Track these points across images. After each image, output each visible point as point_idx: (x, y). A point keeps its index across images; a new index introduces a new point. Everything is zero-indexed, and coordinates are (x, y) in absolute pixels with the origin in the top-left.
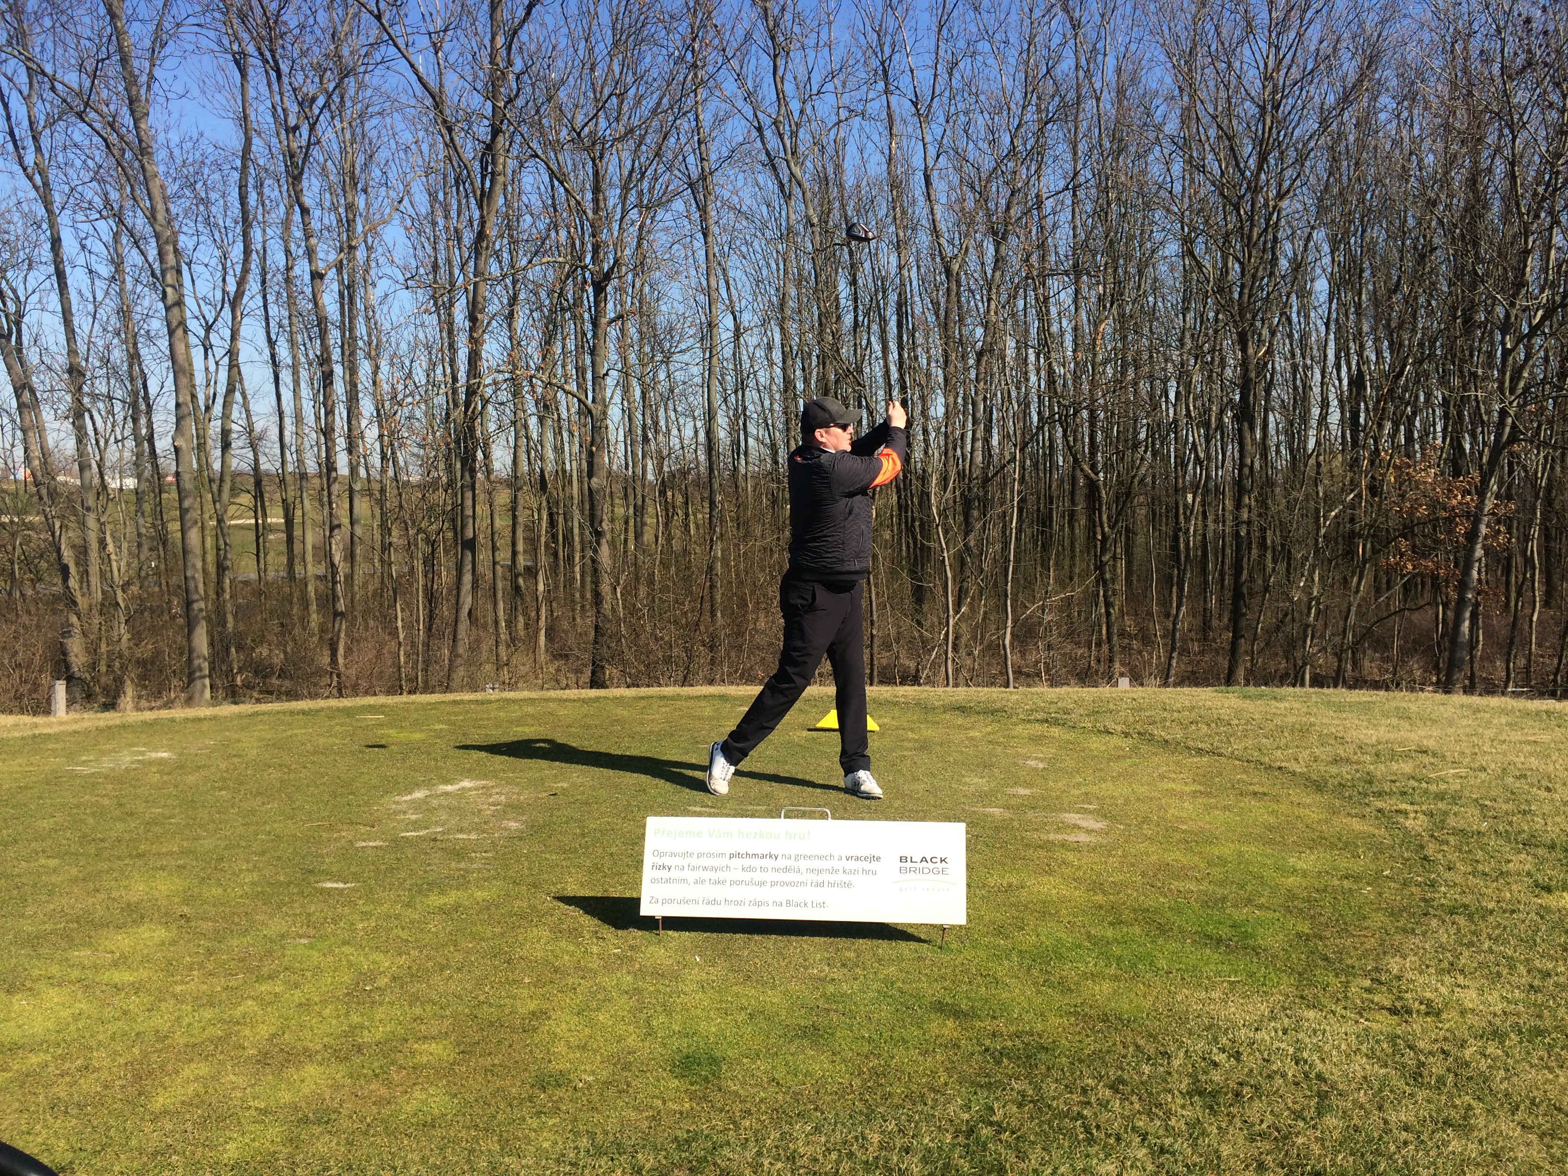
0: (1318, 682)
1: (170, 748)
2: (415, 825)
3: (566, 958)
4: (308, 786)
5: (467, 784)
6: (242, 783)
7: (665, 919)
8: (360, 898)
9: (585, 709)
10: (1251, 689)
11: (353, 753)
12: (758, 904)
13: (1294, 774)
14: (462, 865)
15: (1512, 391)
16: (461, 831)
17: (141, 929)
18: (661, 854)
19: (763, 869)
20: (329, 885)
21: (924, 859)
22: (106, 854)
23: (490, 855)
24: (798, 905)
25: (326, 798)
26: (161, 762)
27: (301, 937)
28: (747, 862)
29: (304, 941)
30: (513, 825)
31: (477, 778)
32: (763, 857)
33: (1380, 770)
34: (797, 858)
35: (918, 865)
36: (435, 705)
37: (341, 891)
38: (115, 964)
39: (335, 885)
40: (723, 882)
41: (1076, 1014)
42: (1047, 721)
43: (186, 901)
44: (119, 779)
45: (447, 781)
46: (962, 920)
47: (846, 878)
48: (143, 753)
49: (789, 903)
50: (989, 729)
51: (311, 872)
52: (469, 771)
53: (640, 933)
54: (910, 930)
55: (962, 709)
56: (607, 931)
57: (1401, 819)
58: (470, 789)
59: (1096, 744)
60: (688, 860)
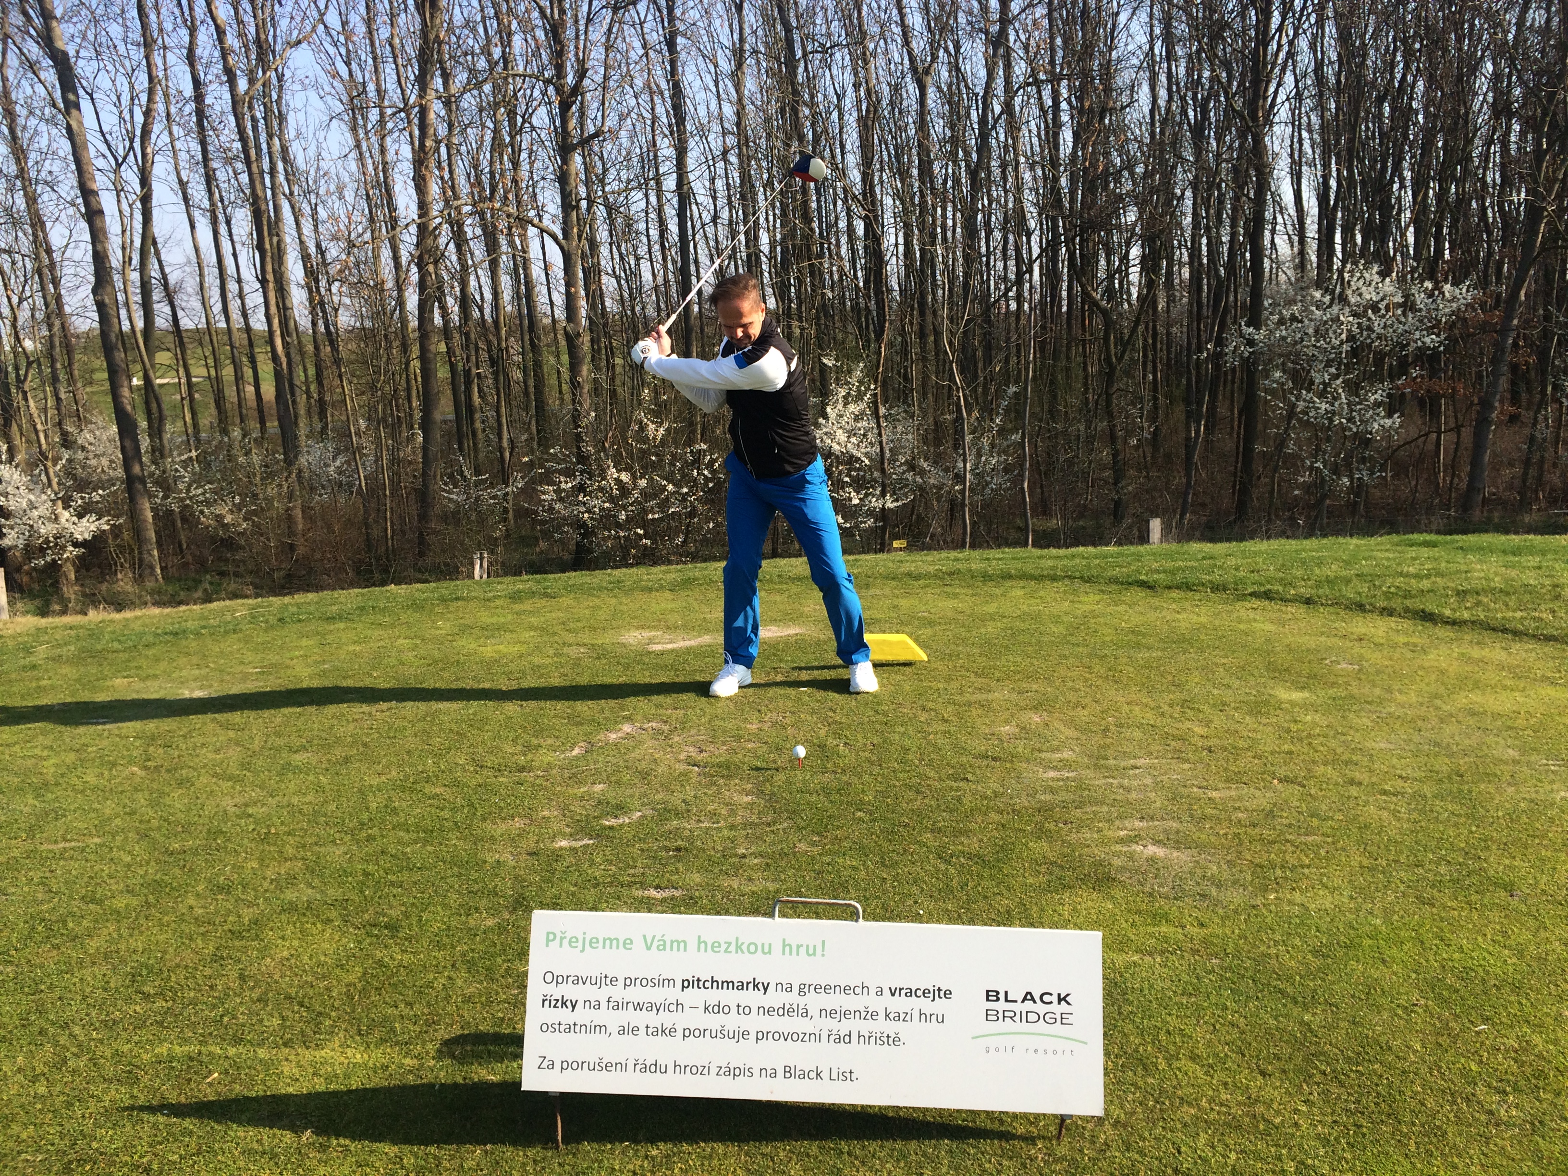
7: (564, 1096)
12: (732, 1072)
18: (558, 980)
19: (743, 1010)
21: (1028, 997)
24: (804, 1075)
28: (714, 996)
32: (742, 986)
34: (803, 989)
35: (1017, 1007)
40: (672, 1031)
47: (890, 1028)
49: (788, 1072)
60: (607, 991)
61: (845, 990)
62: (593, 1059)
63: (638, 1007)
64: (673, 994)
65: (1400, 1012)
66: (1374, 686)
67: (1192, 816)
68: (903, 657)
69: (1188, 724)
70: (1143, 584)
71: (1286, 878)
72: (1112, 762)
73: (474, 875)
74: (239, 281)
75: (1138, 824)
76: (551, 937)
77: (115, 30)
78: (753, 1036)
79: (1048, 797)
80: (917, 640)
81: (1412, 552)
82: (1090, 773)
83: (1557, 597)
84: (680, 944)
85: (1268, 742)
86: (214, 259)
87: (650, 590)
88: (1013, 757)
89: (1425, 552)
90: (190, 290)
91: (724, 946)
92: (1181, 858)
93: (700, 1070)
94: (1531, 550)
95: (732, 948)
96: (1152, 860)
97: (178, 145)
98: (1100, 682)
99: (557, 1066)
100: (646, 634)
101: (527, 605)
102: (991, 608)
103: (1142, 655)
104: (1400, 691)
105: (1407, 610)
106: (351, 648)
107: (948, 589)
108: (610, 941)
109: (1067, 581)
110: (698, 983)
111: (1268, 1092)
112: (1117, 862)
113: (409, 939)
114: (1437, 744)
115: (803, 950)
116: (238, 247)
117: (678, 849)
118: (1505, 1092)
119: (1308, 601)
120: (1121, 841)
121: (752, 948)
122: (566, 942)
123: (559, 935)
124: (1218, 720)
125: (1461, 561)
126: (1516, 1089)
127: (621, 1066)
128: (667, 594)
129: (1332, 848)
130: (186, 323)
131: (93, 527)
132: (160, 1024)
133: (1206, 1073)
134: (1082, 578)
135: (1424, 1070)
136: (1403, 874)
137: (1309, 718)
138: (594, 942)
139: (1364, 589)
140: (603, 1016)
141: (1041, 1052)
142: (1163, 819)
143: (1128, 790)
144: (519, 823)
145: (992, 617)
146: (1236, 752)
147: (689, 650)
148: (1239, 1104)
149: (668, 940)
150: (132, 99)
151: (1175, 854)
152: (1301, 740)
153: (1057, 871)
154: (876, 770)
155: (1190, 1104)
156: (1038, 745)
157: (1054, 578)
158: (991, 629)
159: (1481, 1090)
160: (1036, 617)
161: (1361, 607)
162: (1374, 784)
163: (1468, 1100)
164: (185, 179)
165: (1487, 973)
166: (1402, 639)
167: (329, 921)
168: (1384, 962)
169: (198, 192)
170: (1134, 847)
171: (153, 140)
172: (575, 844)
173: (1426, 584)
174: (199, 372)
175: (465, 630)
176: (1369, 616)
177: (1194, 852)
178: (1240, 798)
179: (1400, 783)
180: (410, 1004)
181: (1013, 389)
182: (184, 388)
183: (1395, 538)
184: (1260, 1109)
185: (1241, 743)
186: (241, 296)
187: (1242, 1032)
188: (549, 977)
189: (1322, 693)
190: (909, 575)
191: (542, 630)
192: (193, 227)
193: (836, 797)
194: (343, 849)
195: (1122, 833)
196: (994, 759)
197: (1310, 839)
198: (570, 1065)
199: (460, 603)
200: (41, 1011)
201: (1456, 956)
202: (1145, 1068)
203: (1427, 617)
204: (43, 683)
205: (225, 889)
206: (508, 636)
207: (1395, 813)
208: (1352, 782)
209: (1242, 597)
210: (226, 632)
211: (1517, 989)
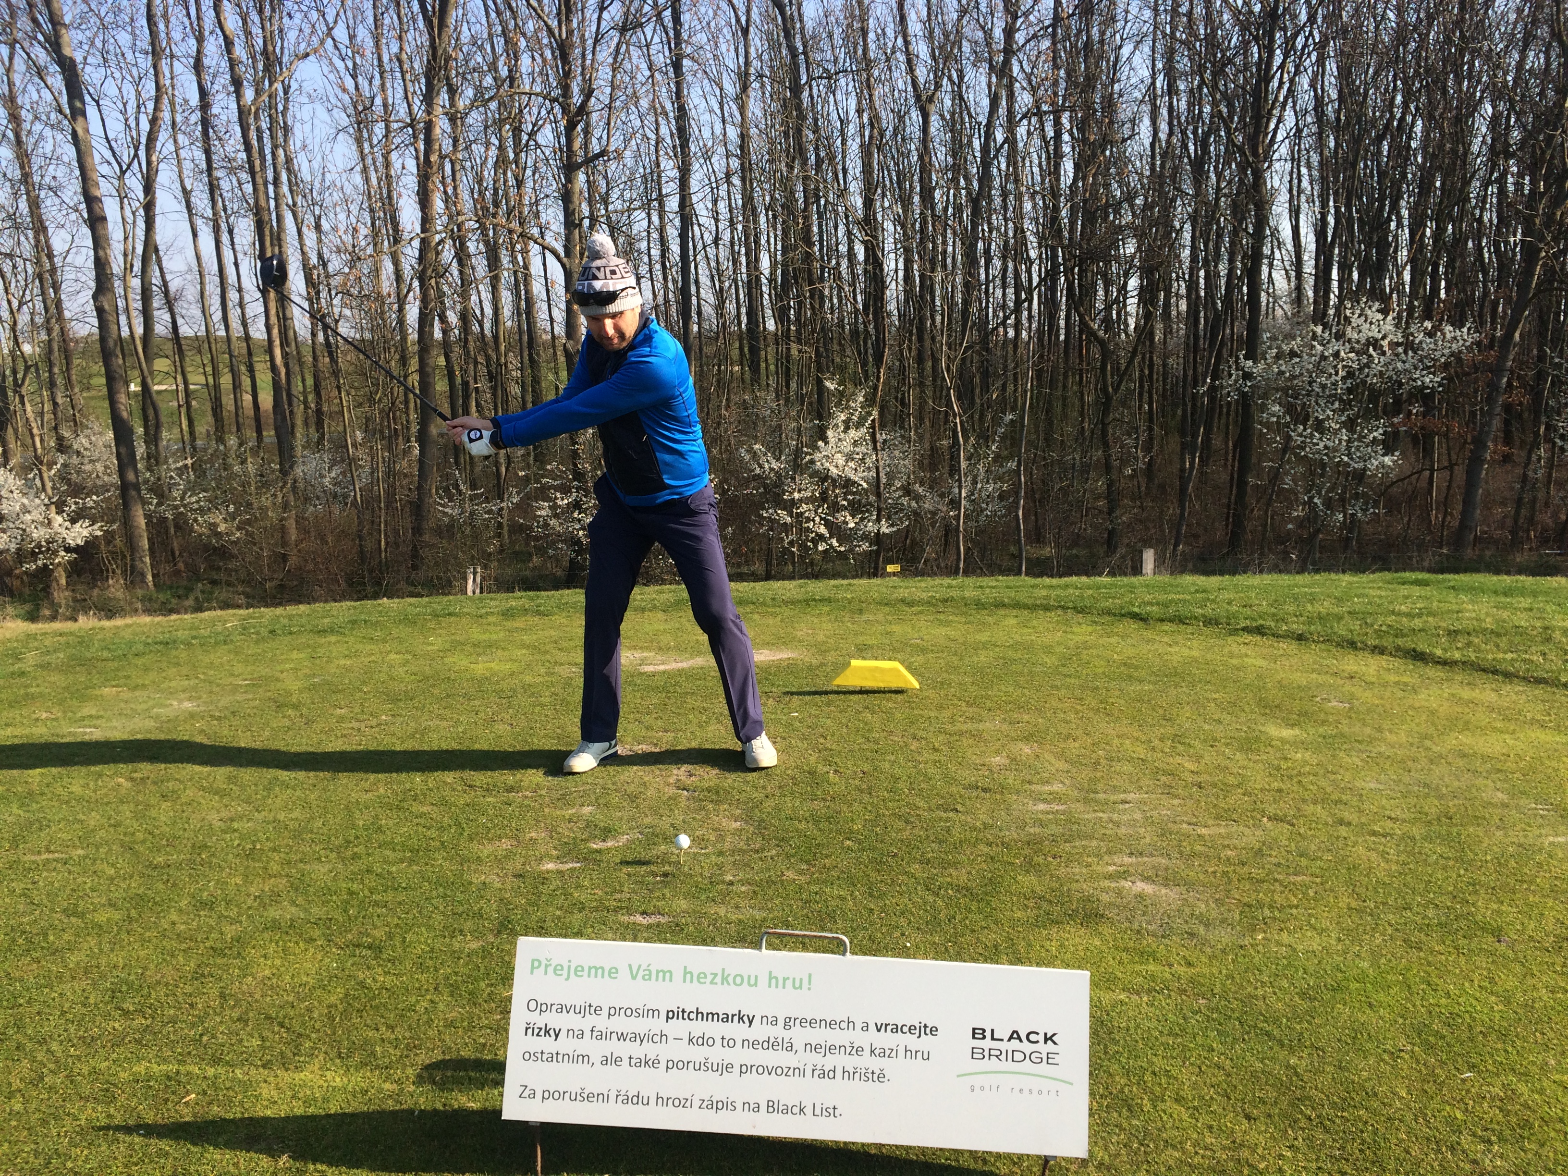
12: (715, 1105)
18: (542, 1008)
19: (728, 1042)
21: (1015, 1035)
24: (787, 1110)
28: (698, 1027)
32: (727, 1018)
34: (788, 1023)
35: (1004, 1046)
40: (655, 1063)
46: (1079, 1150)
47: (876, 1063)
49: (772, 1106)
60: (591, 1020)
61: (831, 1024)
62: (575, 1089)
63: (622, 1037)
64: (657, 1024)
65: (1386, 1057)
66: (1364, 725)
67: (1181, 853)
68: (894, 685)
69: (1179, 759)
70: (1136, 616)
71: (1275, 919)
72: (1101, 796)
73: (460, 897)
74: (240, 290)
75: (1127, 860)
76: (536, 964)
77: (124, 38)
78: (737, 1069)
79: (1037, 830)
80: (908, 668)
81: (1404, 590)
82: (1079, 807)
83: (1548, 640)
84: (666, 974)
85: (1259, 779)
86: (216, 267)
87: (643, 610)
88: (1003, 789)
89: (1417, 591)
90: (190, 298)
91: (710, 977)
92: (1169, 895)
93: (683, 1103)
94: (1522, 592)
95: (718, 979)
96: (1140, 897)
97: (183, 153)
98: (1091, 714)
99: (539, 1095)
100: (638, 654)
101: (519, 623)
102: (984, 637)
103: (1134, 688)
104: (1390, 731)
105: (1398, 649)
106: (342, 662)
107: (942, 617)
108: (596, 970)
109: (1060, 612)
110: (682, 1014)
111: (1253, 1137)
112: (1105, 898)
113: (392, 961)
114: (1426, 785)
115: (789, 983)
116: (240, 256)
117: (665, 875)
118: (1489, 1142)
119: (1300, 638)
120: (1110, 877)
121: (738, 980)
122: (550, 970)
123: (544, 962)
124: (1209, 757)
125: (1453, 601)
126: (1501, 1139)
127: (603, 1097)
128: (660, 615)
129: (1320, 889)
130: (185, 331)
131: (85, 533)
132: (138, 1042)
133: (1191, 1116)
134: (1074, 608)
135: (1409, 1117)
136: (1391, 916)
137: (1299, 755)
138: (578, 970)
139: (1356, 626)
140: (586, 1046)
141: (1026, 1092)
142: (1152, 855)
143: (1118, 824)
144: (506, 844)
145: (985, 646)
146: (1227, 789)
147: (680, 672)
148: (1224, 1148)
149: (654, 969)
150: (138, 107)
151: (1164, 891)
152: (1290, 778)
153: (1045, 905)
154: (866, 798)
155: (1174, 1147)
156: (1028, 777)
157: (1047, 608)
158: (983, 658)
159: (1466, 1140)
160: (1029, 647)
161: (1352, 645)
162: (1363, 824)
163: (1452, 1149)
164: (189, 188)
165: (1474, 1019)
166: (1393, 678)
167: (312, 940)
168: (1370, 1005)
169: (201, 201)
170: (1123, 883)
171: (158, 148)
172: (562, 867)
173: (1417, 623)
174: (197, 380)
175: (456, 646)
176: (1360, 654)
177: (1183, 889)
178: (1229, 836)
179: (1389, 824)
180: (392, 1028)
181: (1010, 417)
182: (181, 395)
183: (1388, 575)
184: (1245, 1153)
185: (1232, 780)
186: (241, 305)
187: (1229, 1075)
188: (533, 1005)
189: (1312, 731)
190: (903, 601)
191: (535, 648)
192: (195, 235)
193: (824, 825)
194: (328, 867)
195: (1111, 869)
196: (985, 790)
197: (1299, 879)
198: (551, 1095)
199: (452, 619)
200: (19, 1026)
201: (1443, 1001)
202: (1130, 1110)
203: (1418, 657)
204: (32, 690)
205: (209, 905)
206: (500, 653)
207: (1384, 855)
208: (1341, 822)
209: (1234, 632)
210: (216, 643)
211: (1503, 1036)
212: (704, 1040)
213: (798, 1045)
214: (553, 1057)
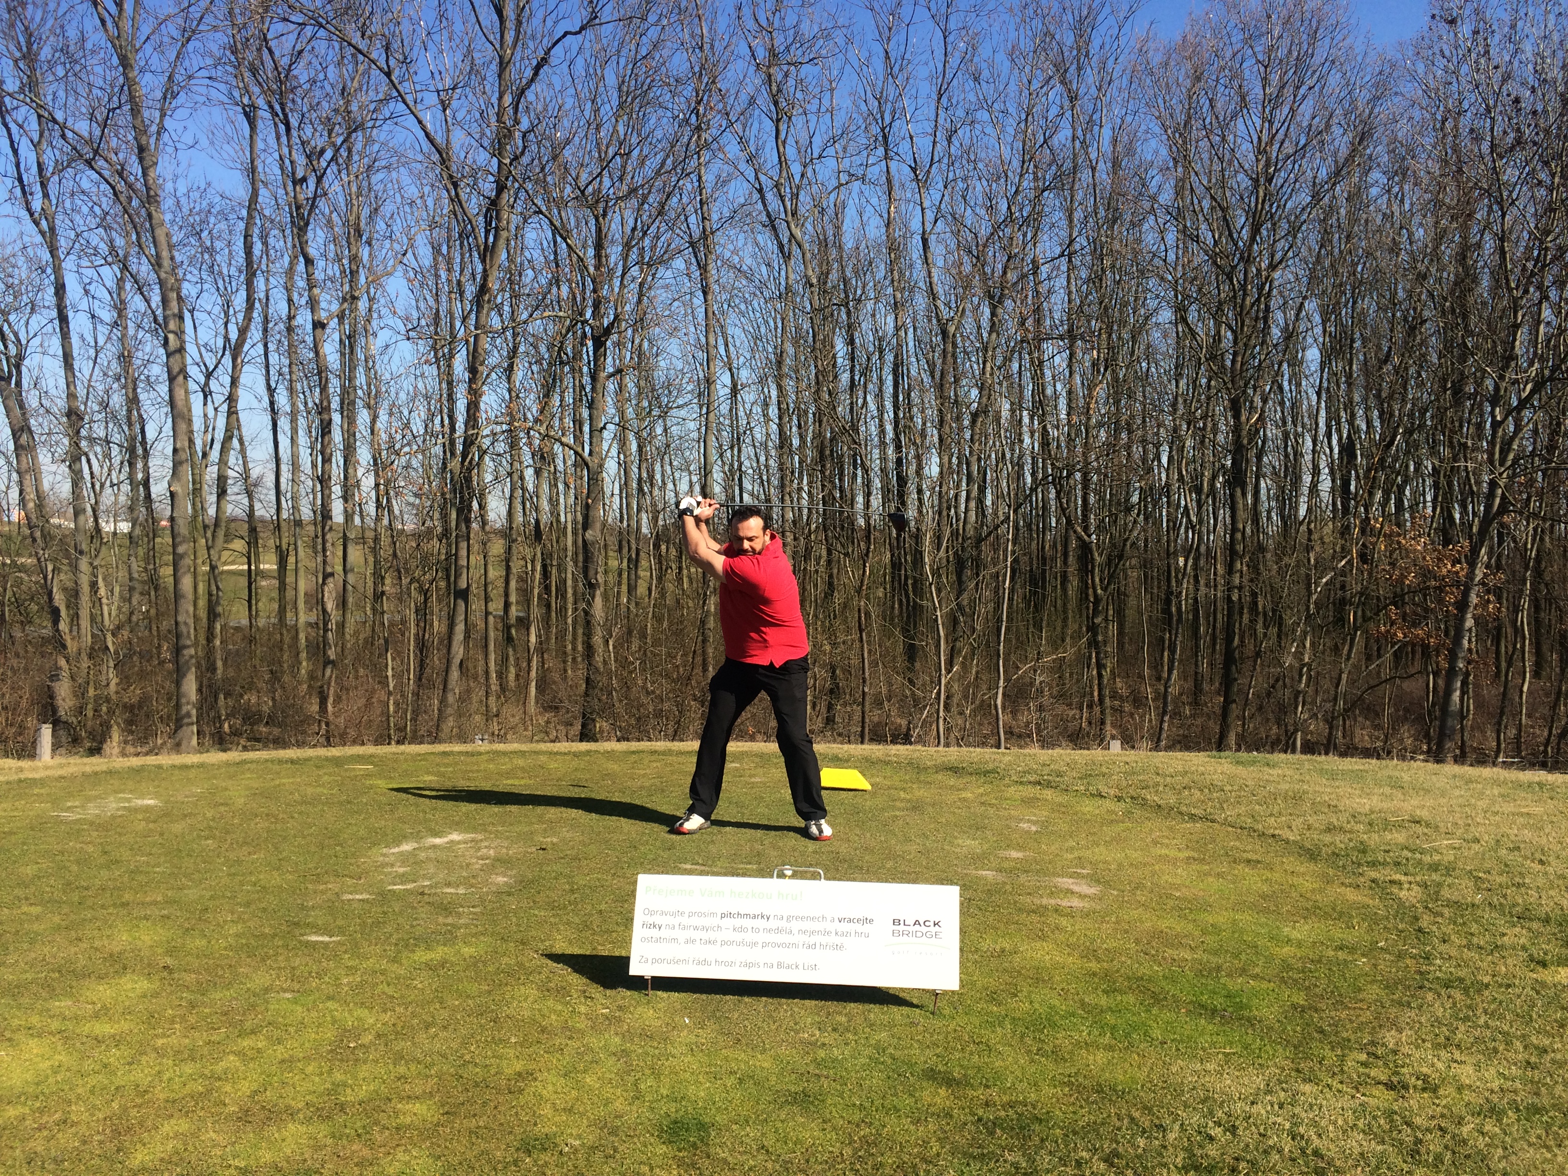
0: (1309, 748)
1: (157, 795)
2: (403, 878)
3: (553, 1017)
4: (295, 836)
5: (455, 837)
6: (227, 832)
7: (654, 978)
8: (345, 952)
9: (575, 763)
10: (1243, 755)
11: (341, 803)
12: (748, 965)
13: (1287, 842)
14: (450, 920)
15: (1502, 463)
16: (449, 885)
17: (123, 980)
18: (651, 913)
19: (755, 930)
20: (314, 938)
21: (917, 923)
22: (89, 902)
23: (477, 910)
24: (789, 967)
25: (313, 849)
26: (147, 809)
27: (285, 991)
28: (738, 922)
29: (288, 995)
30: (501, 879)
31: (466, 831)
32: (755, 917)
33: (1373, 839)
34: (789, 919)
35: (912, 929)
36: (424, 756)
37: (326, 945)
38: (96, 1016)
39: (320, 939)
40: (715, 942)
41: (1070, 1084)
42: (1039, 783)
43: (170, 952)
44: (103, 826)
45: (436, 834)
46: (955, 986)
47: (838, 940)
48: (129, 800)
49: (780, 965)
50: (981, 790)
51: (297, 924)
52: (457, 824)
53: (629, 993)
54: (902, 995)
55: (955, 770)
56: (596, 991)
57: (1395, 889)
58: (459, 842)
59: (1089, 807)
60: (679, 919)
61: (813, 919)
62: (670, 957)
63: (696, 928)
78: (760, 945)
84: (720, 893)
91: (745, 894)
93: (731, 964)
95: (750, 895)
99: (649, 960)
108: (680, 891)
110: (730, 915)
115: (789, 897)
121: (761, 895)
122: (657, 892)
123: (653, 888)
127: (686, 962)
138: (671, 891)
141: (924, 954)
188: (646, 911)
198: (656, 961)
212: (742, 929)
213: (795, 931)
214: (659, 940)
